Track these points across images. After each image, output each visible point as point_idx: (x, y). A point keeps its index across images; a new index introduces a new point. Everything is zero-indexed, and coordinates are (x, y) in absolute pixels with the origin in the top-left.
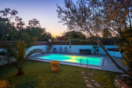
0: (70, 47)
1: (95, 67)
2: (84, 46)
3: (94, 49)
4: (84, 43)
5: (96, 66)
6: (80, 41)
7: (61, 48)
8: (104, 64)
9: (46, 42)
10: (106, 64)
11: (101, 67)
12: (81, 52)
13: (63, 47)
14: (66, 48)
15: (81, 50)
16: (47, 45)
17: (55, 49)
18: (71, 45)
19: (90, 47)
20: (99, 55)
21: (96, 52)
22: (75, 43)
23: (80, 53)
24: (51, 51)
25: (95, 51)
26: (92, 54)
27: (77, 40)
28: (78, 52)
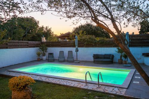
0: (77, 51)
1: (113, 89)
2: (103, 48)
3: (120, 54)
4: (101, 43)
5: (116, 87)
6: (95, 40)
7: (62, 53)
8: (134, 82)
9: (37, 42)
10: (138, 82)
11: (127, 88)
12: (95, 60)
13: (66, 50)
14: (70, 52)
15: (96, 57)
16: (38, 48)
17: (51, 54)
18: (79, 46)
19: (112, 51)
20: (128, 65)
21: (123, 59)
22: (86, 43)
23: (94, 62)
24: (44, 58)
25: (121, 57)
26: (116, 63)
27: (90, 38)
28: (92, 59)
